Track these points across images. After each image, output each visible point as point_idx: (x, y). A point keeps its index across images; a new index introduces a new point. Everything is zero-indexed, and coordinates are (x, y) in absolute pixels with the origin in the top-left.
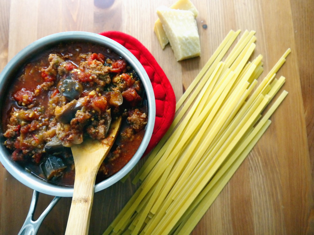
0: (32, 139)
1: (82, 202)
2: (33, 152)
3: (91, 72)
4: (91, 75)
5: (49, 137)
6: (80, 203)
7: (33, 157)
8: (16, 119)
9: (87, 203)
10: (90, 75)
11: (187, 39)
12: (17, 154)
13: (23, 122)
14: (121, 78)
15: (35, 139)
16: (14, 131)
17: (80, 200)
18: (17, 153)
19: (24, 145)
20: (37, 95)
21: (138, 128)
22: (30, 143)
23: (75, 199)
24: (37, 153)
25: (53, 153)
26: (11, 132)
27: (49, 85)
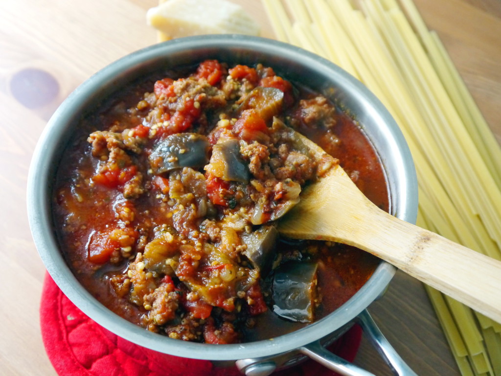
0: (215, 273)
1: (424, 245)
2: (241, 294)
3: (189, 96)
4: (193, 99)
5: (237, 245)
6: (424, 250)
7: (249, 301)
8: (148, 275)
9: (431, 239)
10: (192, 101)
11: (230, 21)
12: (216, 332)
13: (169, 261)
14: (234, 78)
15: (220, 268)
16: (168, 292)
17: (419, 248)
18: (214, 330)
19: (215, 294)
20: (132, 219)
21: (334, 121)
22: (222, 281)
23: (408, 257)
24: (249, 289)
25: (271, 266)
26: (166, 297)
27: (136, 182)
